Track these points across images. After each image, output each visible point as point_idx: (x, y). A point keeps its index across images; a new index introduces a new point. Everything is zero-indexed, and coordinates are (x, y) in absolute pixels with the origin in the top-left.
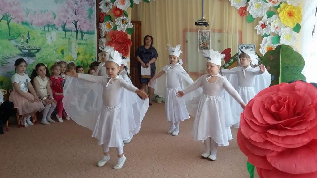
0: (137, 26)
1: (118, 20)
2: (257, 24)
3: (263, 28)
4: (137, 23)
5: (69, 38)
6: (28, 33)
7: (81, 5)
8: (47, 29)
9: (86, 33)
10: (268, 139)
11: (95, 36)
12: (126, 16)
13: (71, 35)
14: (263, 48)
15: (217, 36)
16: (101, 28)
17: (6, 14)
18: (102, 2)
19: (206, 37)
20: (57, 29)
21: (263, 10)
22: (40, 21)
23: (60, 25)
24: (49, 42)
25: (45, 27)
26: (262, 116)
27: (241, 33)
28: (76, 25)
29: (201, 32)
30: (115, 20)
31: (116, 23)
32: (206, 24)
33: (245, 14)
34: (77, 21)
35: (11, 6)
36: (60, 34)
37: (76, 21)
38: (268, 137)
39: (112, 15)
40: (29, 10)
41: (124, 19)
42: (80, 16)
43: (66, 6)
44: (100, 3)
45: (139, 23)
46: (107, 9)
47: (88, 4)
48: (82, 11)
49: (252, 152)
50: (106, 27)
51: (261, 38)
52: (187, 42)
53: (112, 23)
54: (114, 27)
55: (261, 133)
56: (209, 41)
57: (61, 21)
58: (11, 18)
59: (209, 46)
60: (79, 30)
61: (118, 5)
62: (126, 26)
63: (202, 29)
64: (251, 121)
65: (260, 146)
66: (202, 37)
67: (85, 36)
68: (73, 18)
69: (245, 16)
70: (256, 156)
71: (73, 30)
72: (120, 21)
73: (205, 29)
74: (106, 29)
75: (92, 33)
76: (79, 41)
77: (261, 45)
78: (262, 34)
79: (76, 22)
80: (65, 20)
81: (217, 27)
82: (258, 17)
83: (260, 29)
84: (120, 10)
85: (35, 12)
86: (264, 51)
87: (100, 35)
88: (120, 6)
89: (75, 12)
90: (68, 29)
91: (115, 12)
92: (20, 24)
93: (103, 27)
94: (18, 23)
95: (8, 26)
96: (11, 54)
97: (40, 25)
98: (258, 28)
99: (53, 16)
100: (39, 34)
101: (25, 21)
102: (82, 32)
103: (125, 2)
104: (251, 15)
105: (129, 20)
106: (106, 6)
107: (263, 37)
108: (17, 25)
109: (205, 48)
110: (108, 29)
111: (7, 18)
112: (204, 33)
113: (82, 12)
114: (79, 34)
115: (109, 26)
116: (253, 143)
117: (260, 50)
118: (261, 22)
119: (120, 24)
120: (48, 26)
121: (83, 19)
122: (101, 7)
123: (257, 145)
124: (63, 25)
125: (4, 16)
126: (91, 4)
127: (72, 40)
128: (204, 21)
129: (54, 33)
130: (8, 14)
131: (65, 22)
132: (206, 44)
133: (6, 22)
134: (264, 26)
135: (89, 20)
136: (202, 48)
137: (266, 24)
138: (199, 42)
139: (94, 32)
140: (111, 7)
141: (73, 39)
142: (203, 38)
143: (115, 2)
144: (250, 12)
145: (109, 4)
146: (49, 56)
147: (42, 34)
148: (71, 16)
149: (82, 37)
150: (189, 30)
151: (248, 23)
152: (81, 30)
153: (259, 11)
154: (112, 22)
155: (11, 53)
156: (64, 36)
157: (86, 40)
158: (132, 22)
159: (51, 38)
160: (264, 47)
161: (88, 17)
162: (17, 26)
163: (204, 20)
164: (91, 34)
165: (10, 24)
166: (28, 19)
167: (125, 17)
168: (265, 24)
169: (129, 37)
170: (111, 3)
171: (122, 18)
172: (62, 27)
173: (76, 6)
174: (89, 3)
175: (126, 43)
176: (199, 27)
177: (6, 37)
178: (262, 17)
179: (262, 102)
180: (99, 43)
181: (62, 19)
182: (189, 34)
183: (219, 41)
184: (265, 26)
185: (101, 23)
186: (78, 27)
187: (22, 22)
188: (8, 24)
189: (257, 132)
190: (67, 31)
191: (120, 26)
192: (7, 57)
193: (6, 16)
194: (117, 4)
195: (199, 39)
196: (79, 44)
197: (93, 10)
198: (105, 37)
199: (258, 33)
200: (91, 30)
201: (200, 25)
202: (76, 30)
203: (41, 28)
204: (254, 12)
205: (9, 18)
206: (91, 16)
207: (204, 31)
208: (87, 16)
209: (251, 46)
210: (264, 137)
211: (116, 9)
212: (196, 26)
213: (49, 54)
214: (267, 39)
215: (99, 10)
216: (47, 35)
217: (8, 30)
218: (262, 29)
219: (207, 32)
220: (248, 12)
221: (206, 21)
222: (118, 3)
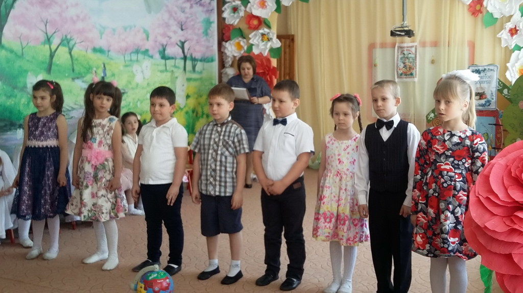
0: (288, 43)
1: (255, 35)
2: (502, 28)
3: (512, 35)
4: (287, 39)
5: (172, 71)
6: (104, 66)
7: (191, 14)
8: (134, 57)
9: (201, 61)
10: (516, 227)
11: (216, 64)
12: (269, 27)
13: (175, 66)
14: (513, 70)
15: (429, 53)
16: (226, 51)
17: (66, 36)
18: (226, 6)
19: (410, 55)
20: (152, 57)
21: (513, 4)
22: (123, 44)
23: (157, 50)
24: (139, 79)
25: (132, 54)
26: (506, 190)
27: (472, 46)
28: (183, 48)
29: (400, 47)
30: (250, 36)
31: (251, 41)
32: (409, 33)
33: (480, 11)
34: (185, 42)
35: (74, 22)
36: (158, 65)
37: (183, 40)
38: (515, 224)
39: (244, 27)
40: (104, 28)
41: (266, 33)
42: (190, 31)
43: (166, 16)
44: (223, 9)
45: (291, 38)
46: (236, 18)
47: (202, 11)
48: (192, 23)
49: (489, 249)
50: (234, 48)
51: (508, 52)
52: (375, 65)
53: (244, 42)
54: (248, 49)
55: (504, 217)
56: (416, 63)
57: (158, 44)
58: (75, 43)
59: (414, 72)
60: (188, 56)
61: (255, 9)
62: (269, 44)
63: (402, 43)
64: (488, 198)
65: (501, 238)
66: (402, 56)
67: (199, 66)
68: (178, 36)
69: (480, 15)
70: (496, 253)
71: (178, 57)
72: (258, 37)
73: (407, 42)
74: (233, 52)
75: (210, 60)
76: (189, 75)
77: (508, 65)
78: (511, 46)
79: (183, 43)
80: (164, 41)
81: (429, 38)
82: (504, 16)
83: (507, 38)
84: (258, 18)
85: (114, 30)
86: (515, 75)
87: (223, 62)
88: (257, 12)
89: (182, 26)
90: (170, 56)
91: (249, 22)
92: (90, 51)
93: (229, 49)
94: (87, 51)
95: (69, 56)
96: (77, 103)
97: (123, 51)
98: (504, 35)
99: (144, 36)
100: (122, 68)
101: (97, 47)
102: (194, 60)
103: (266, 4)
104: (492, 14)
105: (273, 34)
106: (234, 12)
107: (512, 51)
108: (85, 53)
109: (408, 75)
110: (237, 51)
111: (68, 43)
112: (405, 49)
113: (193, 25)
114: (189, 63)
115: (240, 47)
116: (490, 234)
117: (508, 75)
118: (509, 25)
119: (259, 42)
120: (137, 52)
121: (195, 38)
122: (225, 15)
123: (496, 237)
124: (161, 49)
125: (62, 41)
126: (208, 11)
127: (176, 75)
128: (406, 29)
129: (146, 63)
130: (69, 37)
131: (165, 43)
132: (410, 68)
133: (66, 49)
134: (514, 31)
135: (205, 38)
136: (403, 76)
137: (517, 28)
138: (397, 65)
139: (214, 58)
140: (242, 14)
141: (179, 73)
142: (404, 57)
143: (249, 4)
144: (490, 9)
145: (239, 8)
146: (139, 102)
147: (126, 66)
148: (175, 32)
149: (194, 67)
150: (378, 46)
151: (486, 28)
152: (191, 56)
153: (506, 5)
154: (245, 40)
155: (76, 101)
156: (163, 68)
157: (201, 73)
158: (279, 37)
159: (142, 72)
160: (514, 68)
161: (203, 33)
162: (84, 56)
163: (406, 27)
164: (208, 62)
165: (72, 53)
166: (102, 43)
167: (266, 30)
168: (515, 28)
169: (274, 63)
170: (243, 8)
171: (261, 31)
172: (160, 52)
173: (182, 17)
174: (205, 9)
175: (268, 74)
176: (398, 39)
177: (67, 75)
178: (511, 16)
179: (507, 166)
180: (223, 75)
181: (160, 39)
182: (378, 52)
183: (433, 62)
184: (517, 31)
185: (226, 42)
186: (186, 51)
187: (93, 48)
188: (70, 53)
189: (497, 215)
190: (169, 58)
191: (258, 46)
192: (70, 109)
193: (67, 40)
194: (252, 8)
195: (398, 59)
196: (189, 80)
197: (211, 20)
198: (232, 66)
199: (504, 45)
200: (208, 54)
201: (400, 35)
202: (182, 56)
203: (124, 57)
204: (496, 7)
205: (72, 43)
206: (209, 31)
207: (405, 45)
208: (202, 31)
209: (491, 68)
210: (508, 223)
211: (251, 17)
212: (391, 37)
213: (139, 100)
214: (519, 54)
215: (221, 20)
216: (136, 68)
217: (71, 62)
218: (510, 37)
219: (412, 47)
220: (486, 8)
221: (410, 28)
222: (255, 6)
